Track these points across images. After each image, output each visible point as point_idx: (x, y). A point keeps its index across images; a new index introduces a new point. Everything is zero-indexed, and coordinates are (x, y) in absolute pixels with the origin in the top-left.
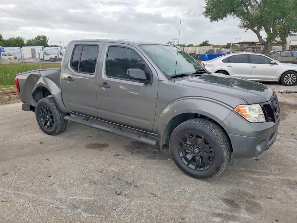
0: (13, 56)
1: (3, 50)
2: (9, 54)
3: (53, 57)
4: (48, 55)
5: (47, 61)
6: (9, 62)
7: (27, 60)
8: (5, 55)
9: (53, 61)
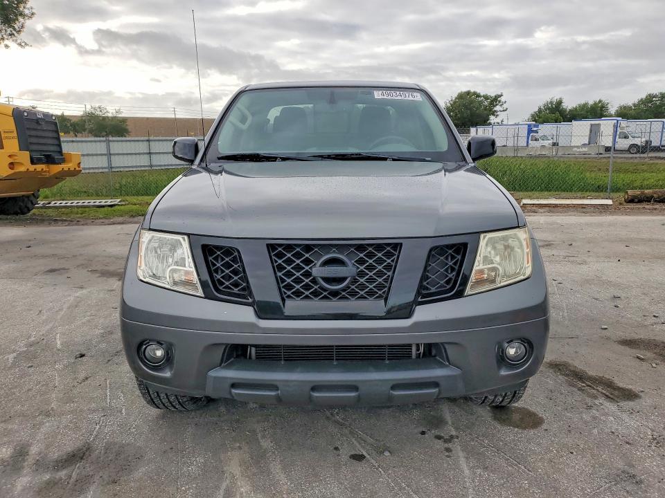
0: (551, 142)
1: (535, 129)
2: (544, 138)
3: (638, 141)
4: (626, 137)
5: (622, 151)
6: (539, 153)
7: (575, 149)
8: (536, 140)
9: (636, 153)
